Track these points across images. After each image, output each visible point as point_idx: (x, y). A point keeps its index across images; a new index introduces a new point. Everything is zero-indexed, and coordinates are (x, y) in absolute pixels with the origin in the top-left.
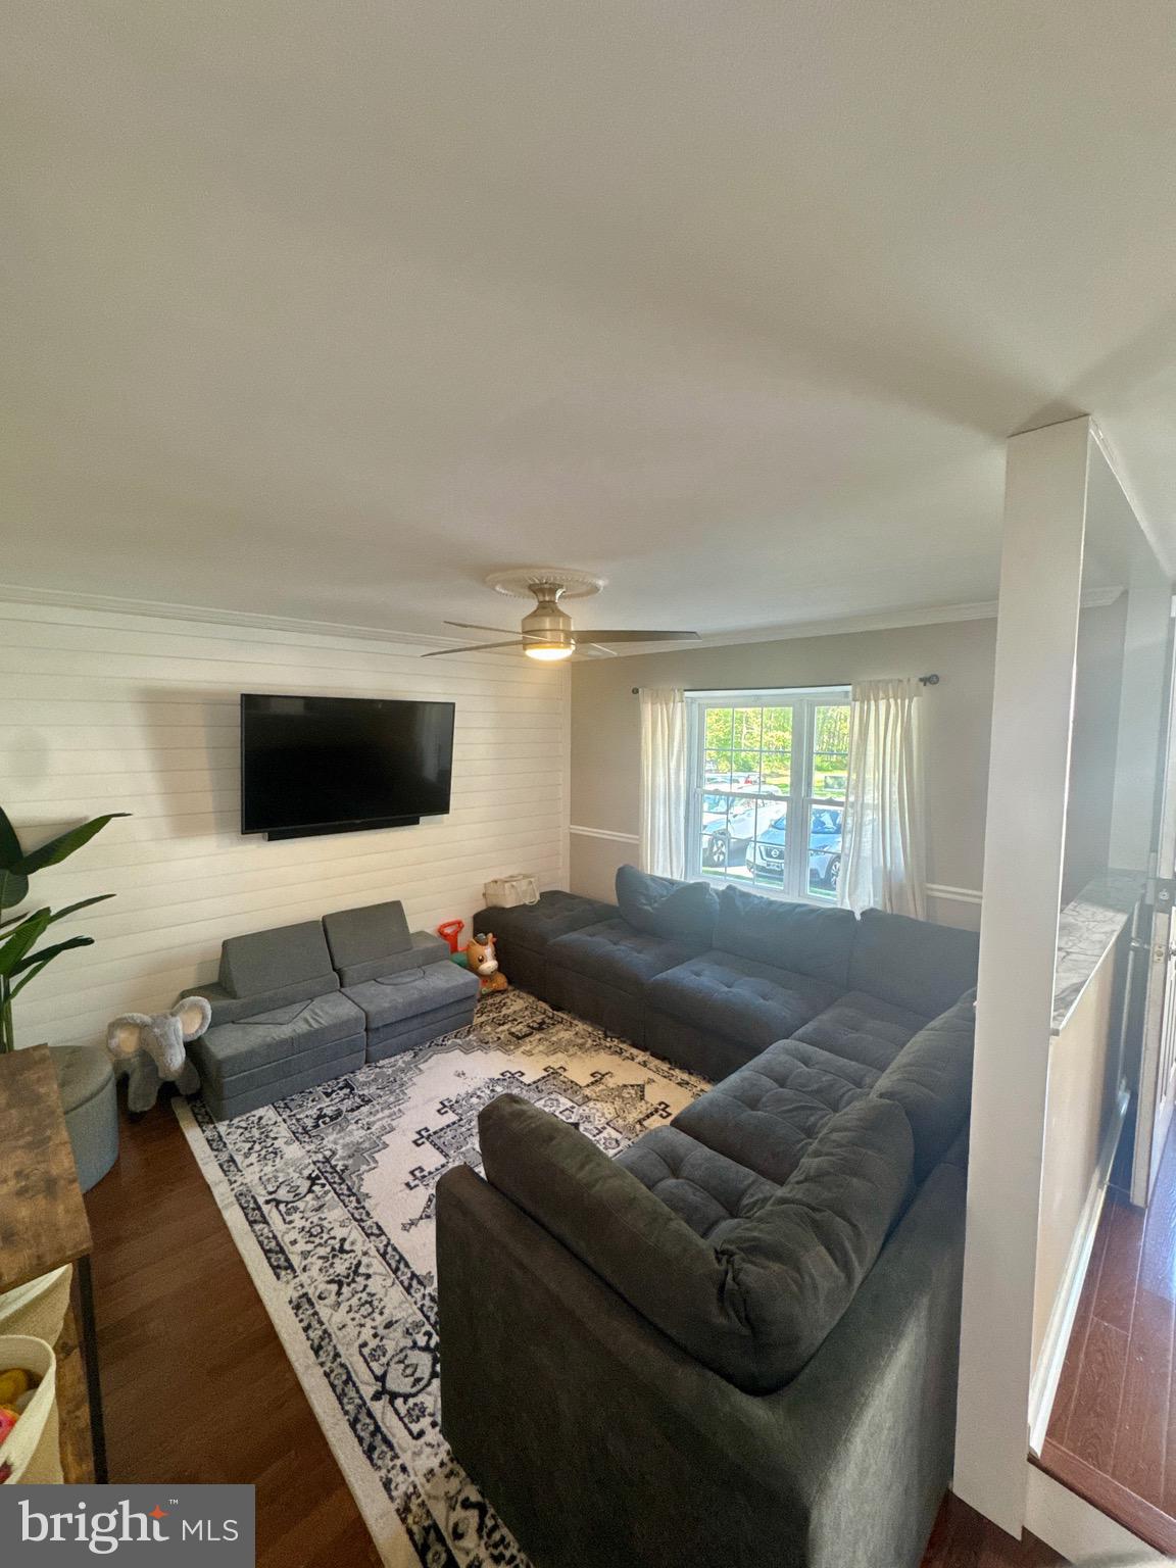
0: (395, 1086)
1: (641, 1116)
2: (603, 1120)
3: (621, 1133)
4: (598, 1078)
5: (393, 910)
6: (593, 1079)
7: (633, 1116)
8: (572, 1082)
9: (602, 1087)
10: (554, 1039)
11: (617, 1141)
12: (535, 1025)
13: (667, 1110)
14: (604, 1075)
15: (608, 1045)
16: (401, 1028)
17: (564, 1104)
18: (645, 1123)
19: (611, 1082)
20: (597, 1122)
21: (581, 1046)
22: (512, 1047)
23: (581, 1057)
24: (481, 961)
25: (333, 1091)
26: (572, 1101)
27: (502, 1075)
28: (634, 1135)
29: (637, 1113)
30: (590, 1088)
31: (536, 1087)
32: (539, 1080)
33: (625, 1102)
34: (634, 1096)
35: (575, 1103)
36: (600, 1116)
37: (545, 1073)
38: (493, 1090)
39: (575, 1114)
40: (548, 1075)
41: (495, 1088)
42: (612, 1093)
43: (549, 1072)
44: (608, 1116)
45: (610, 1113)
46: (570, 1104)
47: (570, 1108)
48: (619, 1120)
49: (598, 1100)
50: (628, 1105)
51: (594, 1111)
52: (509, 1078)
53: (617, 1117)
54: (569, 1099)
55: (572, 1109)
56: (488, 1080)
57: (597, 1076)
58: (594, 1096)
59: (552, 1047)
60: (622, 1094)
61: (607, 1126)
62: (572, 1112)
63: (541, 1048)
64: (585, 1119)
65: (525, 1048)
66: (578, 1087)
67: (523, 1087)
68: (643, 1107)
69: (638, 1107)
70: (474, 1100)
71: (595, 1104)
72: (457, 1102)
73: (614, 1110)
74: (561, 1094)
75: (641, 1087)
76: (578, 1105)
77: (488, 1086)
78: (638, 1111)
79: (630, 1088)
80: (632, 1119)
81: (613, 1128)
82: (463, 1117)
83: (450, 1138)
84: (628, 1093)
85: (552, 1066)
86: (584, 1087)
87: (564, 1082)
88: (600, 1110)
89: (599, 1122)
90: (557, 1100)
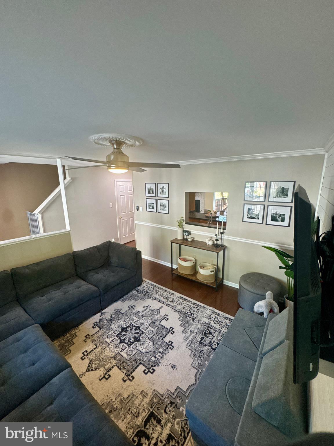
1: (95, 350)
2: (110, 346)
3: (105, 341)
8: (120, 369)
9: (106, 367)
14: (104, 377)
17: (124, 353)
20: (113, 345)
26: (121, 355)
27: (154, 370)
28: (100, 341)
29: (96, 352)
30: (112, 365)
31: (136, 362)
32: (136, 368)
33: (99, 358)
34: (94, 363)
35: (120, 354)
36: (111, 348)
37: (133, 374)
38: (155, 357)
39: (121, 348)
40: (131, 373)
41: (155, 359)
42: (103, 363)
43: (131, 376)
44: (108, 348)
45: (107, 350)
46: (122, 353)
47: (122, 350)
48: (104, 347)
49: (110, 357)
50: (98, 356)
51: (113, 351)
52: (150, 368)
53: (105, 348)
54: (122, 356)
55: (121, 351)
56: (160, 365)
57: (107, 376)
58: (111, 360)
59: (130, 404)
60: (98, 362)
61: (110, 343)
62: (121, 349)
63: (137, 402)
64: (117, 346)
65: (147, 400)
66: (118, 366)
67: (143, 362)
68: (92, 356)
69: (94, 355)
70: (161, 350)
71: (112, 354)
72: (167, 348)
73: (105, 352)
74: (126, 359)
75: (88, 370)
76: (119, 353)
77: (158, 360)
78: (95, 353)
79: (93, 369)
80: (99, 348)
81: (107, 343)
82: (162, 341)
83: (163, 331)
84: (95, 364)
85: (130, 382)
86: (115, 365)
87: (124, 368)
88: (110, 351)
89: (112, 345)
90: (127, 355)
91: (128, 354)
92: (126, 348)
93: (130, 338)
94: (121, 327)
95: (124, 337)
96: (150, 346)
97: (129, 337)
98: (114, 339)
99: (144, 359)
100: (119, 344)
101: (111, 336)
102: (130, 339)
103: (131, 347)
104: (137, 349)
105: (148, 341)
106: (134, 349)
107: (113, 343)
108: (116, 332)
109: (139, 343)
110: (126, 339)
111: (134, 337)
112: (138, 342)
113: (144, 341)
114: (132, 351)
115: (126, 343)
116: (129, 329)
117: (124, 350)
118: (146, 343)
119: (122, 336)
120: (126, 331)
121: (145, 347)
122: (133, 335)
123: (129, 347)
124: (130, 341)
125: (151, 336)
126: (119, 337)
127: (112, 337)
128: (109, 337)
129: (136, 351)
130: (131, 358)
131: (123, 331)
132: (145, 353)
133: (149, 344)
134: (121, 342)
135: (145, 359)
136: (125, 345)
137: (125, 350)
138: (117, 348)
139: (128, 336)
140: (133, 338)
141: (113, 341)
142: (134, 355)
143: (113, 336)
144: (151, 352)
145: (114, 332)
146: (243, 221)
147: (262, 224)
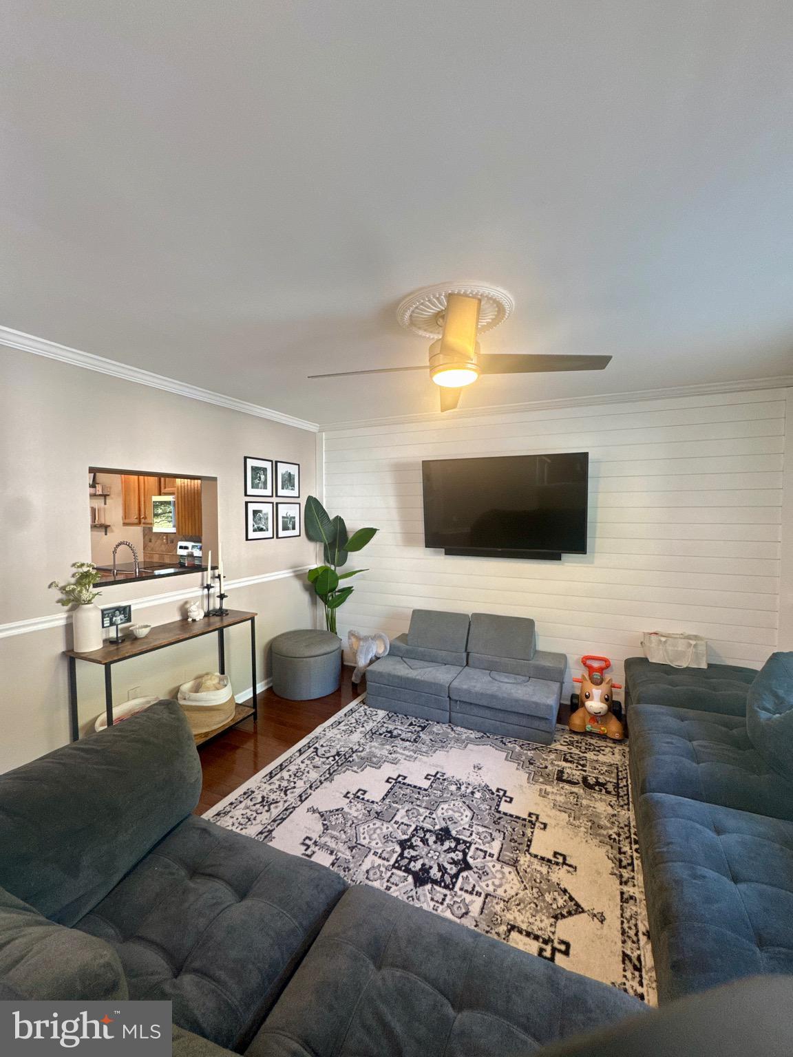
0: (441, 743)
1: (524, 927)
2: (491, 889)
3: (482, 912)
4: (560, 859)
6: (550, 856)
7: (521, 919)
8: (530, 841)
9: (544, 870)
10: (585, 802)
11: (466, 913)
12: (592, 781)
13: (558, 956)
14: (564, 863)
15: (626, 849)
16: (475, 710)
17: (491, 847)
18: (514, 934)
19: (560, 875)
20: (483, 884)
21: (595, 827)
22: (541, 780)
23: (576, 835)
24: (587, 697)
25: (415, 725)
26: (501, 851)
27: (498, 790)
28: (488, 929)
29: (526, 920)
30: (533, 859)
31: (500, 818)
32: (511, 816)
33: (535, 901)
34: (554, 906)
35: (499, 855)
36: (493, 883)
37: (525, 816)
38: (473, 793)
39: (483, 860)
40: (524, 820)
41: (477, 793)
42: (541, 882)
43: (529, 818)
44: (500, 892)
45: (505, 892)
46: (495, 852)
47: (488, 854)
48: (502, 904)
49: (518, 873)
50: (533, 905)
51: (499, 875)
52: (497, 795)
53: (504, 901)
54: (502, 848)
55: (489, 856)
56: (483, 784)
57: (558, 858)
58: (523, 867)
59: (570, 806)
60: (547, 894)
61: (483, 895)
62: (485, 858)
63: (561, 799)
64: (481, 872)
65: (549, 789)
66: (526, 848)
67: (493, 808)
68: (542, 924)
69: (537, 918)
70: (453, 788)
71: (510, 873)
72: (444, 780)
73: (514, 894)
74: (504, 839)
75: (579, 910)
76: (498, 859)
77: (476, 788)
78: (531, 920)
79: (566, 897)
80: (512, 918)
81: (484, 902)
82: (429, 790)
83: (402, 792)
84: (555, 899)
85: (540, 817)
86: (529, 854)
87: (523, 835)
88: (504, 880)
89: (485, 886)
90: (493, 840)
91: (489, 838)
92: (477, 849)
93: (445, 851)
94: (413, 893)
95: (448, 866)
96: (452, 806)
97: (443, 856)
98: (466, 891)
99: (485, 808)
100: (475, 870)
101: (456, 906)
102: (450, 848)
103: (469, 840)
104: (471, 826)
105: (439, 811)
106: (473, 831)
107: (479, 886)
108: (439, 897)
109: (451, 827)
110: (452, 859)
111: (439, 843)
112: (451, 829)
113: (444, 819)
114: (478, 833)
115: (465, 854)
116: (416, 866)
117: (485, 852)
118: (445, 814)
119: (449, 874)
120: (425, 869)
121: (457, 815)
122: (434, 847)
123: (471, 844)
124: (456, 846)
125: (422, 810)
126: (454, 880)
127: (459, 900)
128: (464, 911)
129: (475, 827)
130: (497, 830)
131: (430, 878)
132: (472, 810)
133: (448, 809)
134: (468, 867)
135: (484, 806)
136: (470, 854)
137: (485, 849)
138: (486, 869)
139: (441, 859)
140: (442, 845)
141: (470, 889)
142: (485, 827)
143: (456, 899)
144: (464, 802)
145: (442, 903)
146: (247, 539)
147: (273, 538)
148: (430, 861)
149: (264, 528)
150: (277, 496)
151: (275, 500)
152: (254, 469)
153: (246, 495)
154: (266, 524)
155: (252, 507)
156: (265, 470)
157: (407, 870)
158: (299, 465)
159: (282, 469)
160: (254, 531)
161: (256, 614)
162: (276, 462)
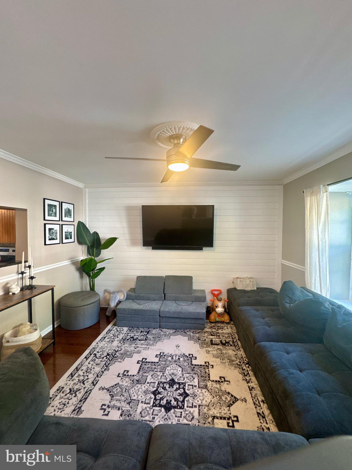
0: (158, 338)
1: (218, 415)
2: (200, 402)
3: (199, 415)
4: (222, 380)
5: (189, 279)
6: (218, 379)
7: (215, 411)
8: (209, 375)
9: (218, 386)
10: (224, 352)
11: (193, 418)
12: (224, 342)
13: (235, 423)
14: (225, 381)
15: (244, 368)
16: (172, 320)
17: (194, 382)
18: (216, 420)
19: (225, 387)
20: (196, 401)
21: (231, 361)
22: (205, 346)
23: (225, 366)
24: (216, 307)
25: (144, 332)
26: (199, 383)
27: (189, 355)
28: (204, 422)
29: (218, 412)
30: (213, 383)
31: (194, 368)
32: (198, 365)
33: (219, 401)
34: (227, 401)
35: (199, 385)
36: (200, 399)
37: (203, 364)
38: (179, 359)
39: (193, 390)
40: (204, 366)
41: (181, 358)
42: (219, 392)
43: (206, 364)
44: (204, 402)
45: (206, 401)
46: (197, 384)
47: (194, 386)
48: (206, 408)
49: (209, 391)
50: (219, 404)
51: (201, 395)
52: (190, 357)
53: (207, 406)
54: (199, 382)
55: (195, 387)
56: (182, 354)
57: (222, 379)
58: (210, 388)
59: (219, 355)
60: (223, 397)
61: (198, 407)
62: (193, 388)
63: (215, 352)
64: (193, 396)
65: (209, 349)
66: (208, 378)
67: (190, 364)
68: (225, 411)
69: (222, 409)
70: (170, 358)
71: (205, 392)
72: (165, 356)
73: (210, 401)
74: (198, 377)
75: (236, 400)
76: (199, 387)
77: (180, 356)
78: (220, 411)
79: (230, 396)
80: (212, 413)
81: (199, 410)
82: (159, 362)
83: (147, 367)
84: (226, 398)
85: (209, 363)
86: (210, 381)
87: (206, 373)
88: (204, 396)
89: (197, 402)
90: (194, 378)
91: (192, 379)
92: (189, 385)
93: (175, 390)
94: (166, 416)
95: (178, 397)
96: (172, 367)
97: (175, 393)
98: (190, 407)
99: (186, 365)
100: (191, 395)
101: (187, 416)
102: (177, 388)
103: (184, 382)
104: (183, 375)
105: (167, 372)
106: (184, 377)
107: (195, 402)
108: (179, 414)
109: (174, 378)
110: (179, 393)
111: (171, 387)
112: (174, 379)
113: (170, 375)
114: (187, 378)
115: (184, 389)
116: (164, 402)
117: (193, 385)
118: (170, 372)
119: (180, 401)
120: (168, 402)
121: (175, 371)
122: (169, 390)
123: (185, 383)
124: (179, 387)
125: (158, 373)
126: (183, 403)
127: (188, 413)
128: (191, 417)
129: (184, 375)
130: (194, 373)
131: (172, 406)
132: (181, 367)
133: (170, 370)
134: (187, 395)
135: (186, 364)
136: (186, 388)
137: (192, 384)
138: (195, 393)
139: (174, 395)
140: (173, 388)
141: (191, 406)
142: (189, 373)
143: (187, 412)
144: (177, 364)
145: (181, 417)
146: (45, 244)
147: (60, 243)
148: (169, 398)
149: (55, 238)
150: (62, 221)
151: (61, 223)
152: (49, 205)
153: (44, 219)
154: (56, 236)
155: (48, 227)
156: (55, 206)
157: (160, 406)
158: (74, 205)
159: (65, 206)
160: (50, 239)
161: (55, 286)
162: (62, 202)
